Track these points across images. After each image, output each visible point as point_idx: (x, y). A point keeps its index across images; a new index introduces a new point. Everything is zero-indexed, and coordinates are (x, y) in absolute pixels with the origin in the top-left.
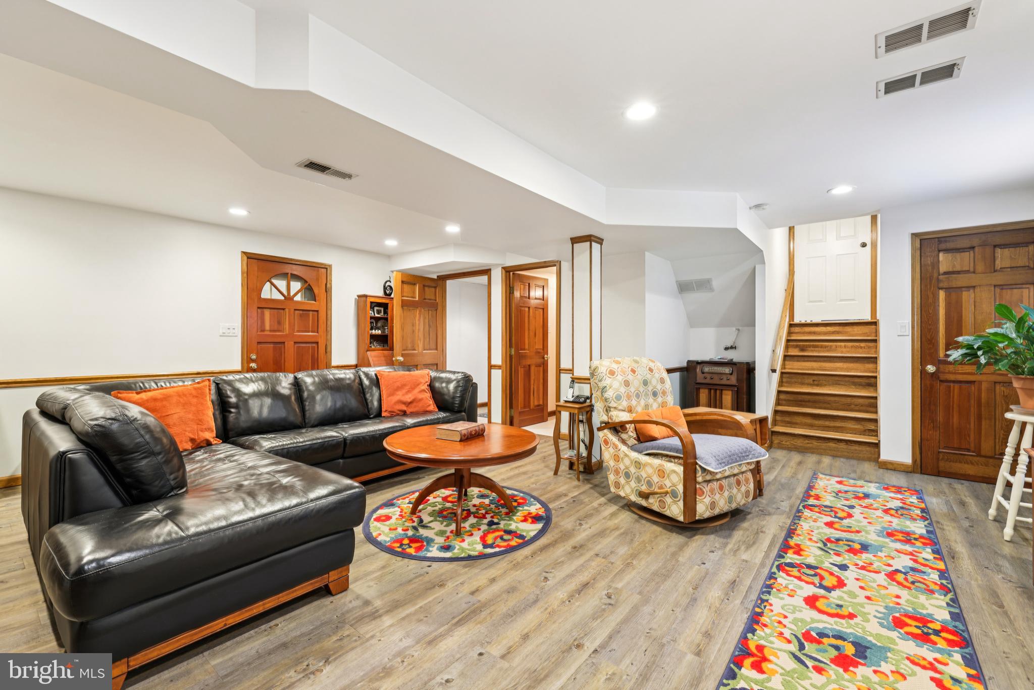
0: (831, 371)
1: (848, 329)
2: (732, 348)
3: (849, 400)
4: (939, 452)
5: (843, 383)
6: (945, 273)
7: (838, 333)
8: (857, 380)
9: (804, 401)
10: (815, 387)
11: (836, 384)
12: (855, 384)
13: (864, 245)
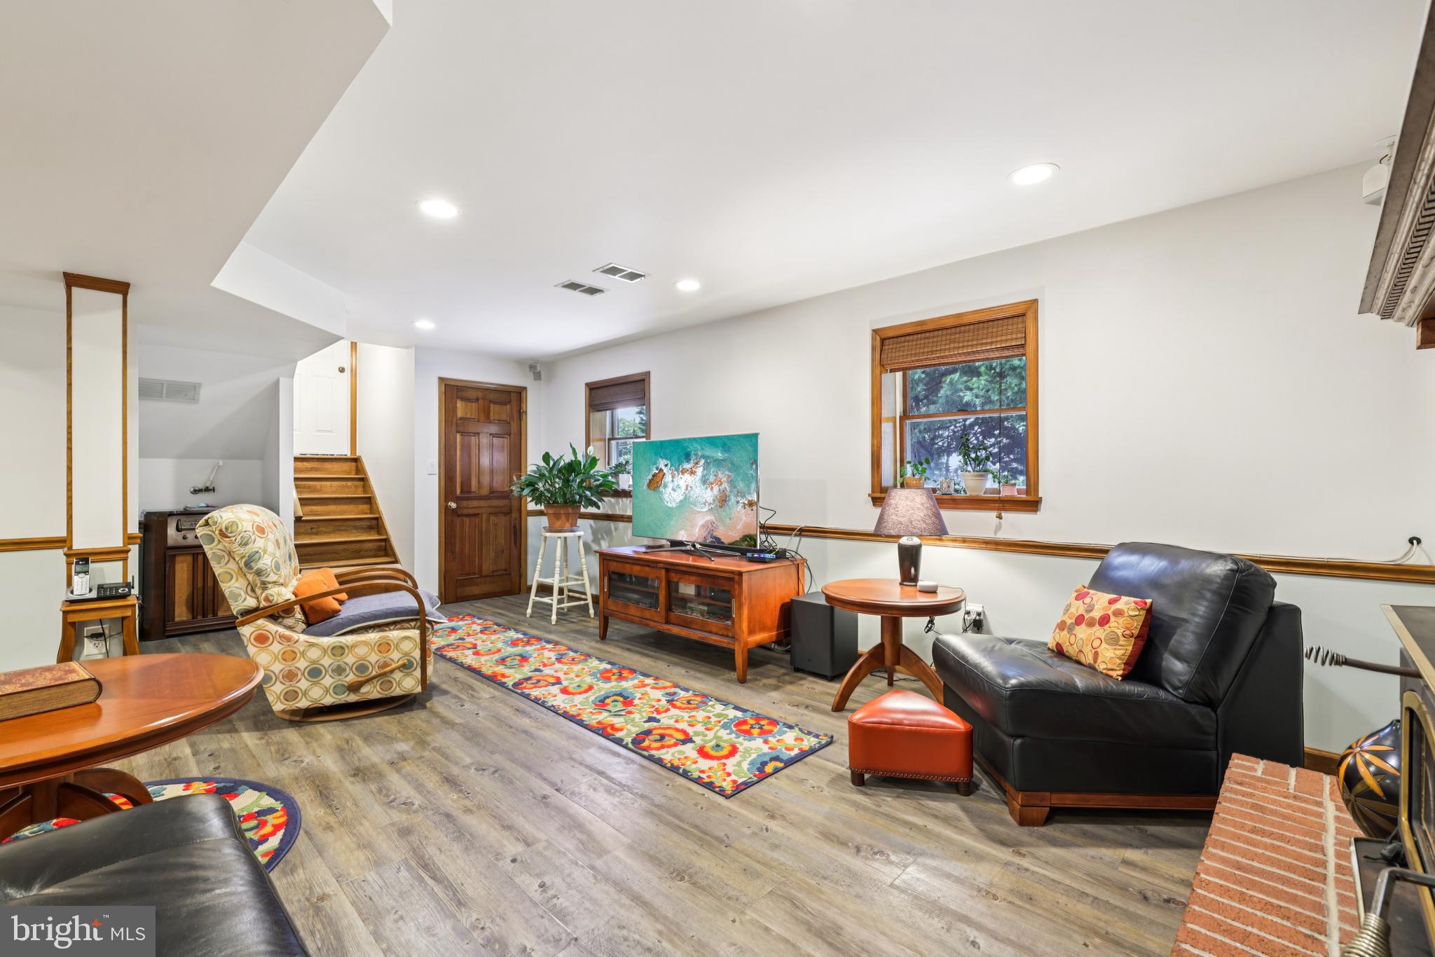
0: (324, 515)
1: (328, 465)
2: (207, 490)
3: (354, 547)
4: (457, 580)
5: (343, 528)
6: (461, 419)
7: (316, 470)
8: (358, 523)
9: (310, 555)
10: (313, 537)
11: (340, 530)
12: (356, 528)
13: (342, 370)
